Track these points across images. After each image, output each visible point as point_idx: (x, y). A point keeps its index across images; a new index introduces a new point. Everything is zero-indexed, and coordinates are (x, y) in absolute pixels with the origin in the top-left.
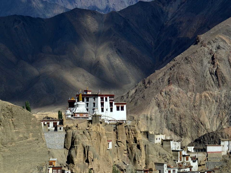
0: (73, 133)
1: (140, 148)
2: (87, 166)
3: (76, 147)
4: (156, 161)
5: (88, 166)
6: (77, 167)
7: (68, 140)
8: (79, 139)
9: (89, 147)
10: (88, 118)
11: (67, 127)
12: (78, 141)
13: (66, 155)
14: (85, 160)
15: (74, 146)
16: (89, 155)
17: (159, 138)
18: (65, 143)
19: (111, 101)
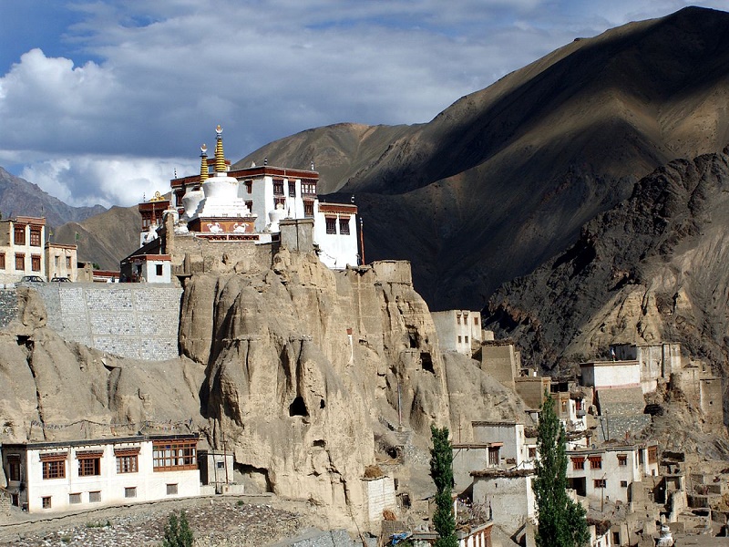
0: (217, 287)
1: (434, 368)
2: (299, 431)
3: (244, 345)
4: (476, 418)
5: (305, 430)
6: (256, 436)
7: (198, 317)
8: (256, 306)
9: (302, 341)
10: (256, 238)
11: (188, 266)
12: (255, 318)
13: (192, 384)
14: (288, 404)
15: (238, 341)
16: (307, 379)
17: (466, 337)
18: (180, 334)
19: (307, 198)
